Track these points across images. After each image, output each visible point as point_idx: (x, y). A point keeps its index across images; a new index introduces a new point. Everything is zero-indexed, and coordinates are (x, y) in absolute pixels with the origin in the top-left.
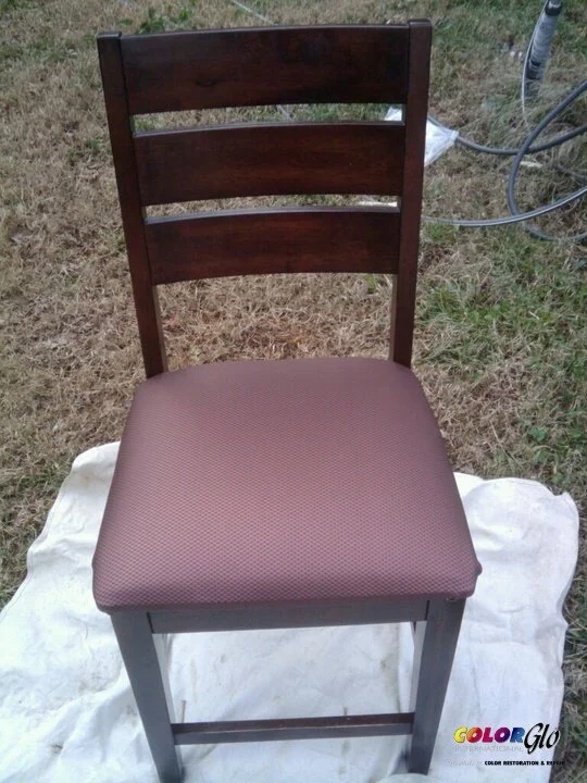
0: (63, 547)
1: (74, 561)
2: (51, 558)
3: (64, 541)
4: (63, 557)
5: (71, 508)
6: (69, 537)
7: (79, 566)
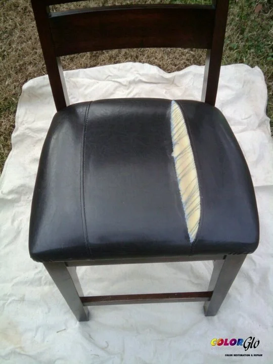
0: (27, 131)
1: (33, 137)
2: (23, 137)
3: (28, 128)
4: (29, 136)
5: (26, 113)
6: (29, 126)
7: (37, 139)
